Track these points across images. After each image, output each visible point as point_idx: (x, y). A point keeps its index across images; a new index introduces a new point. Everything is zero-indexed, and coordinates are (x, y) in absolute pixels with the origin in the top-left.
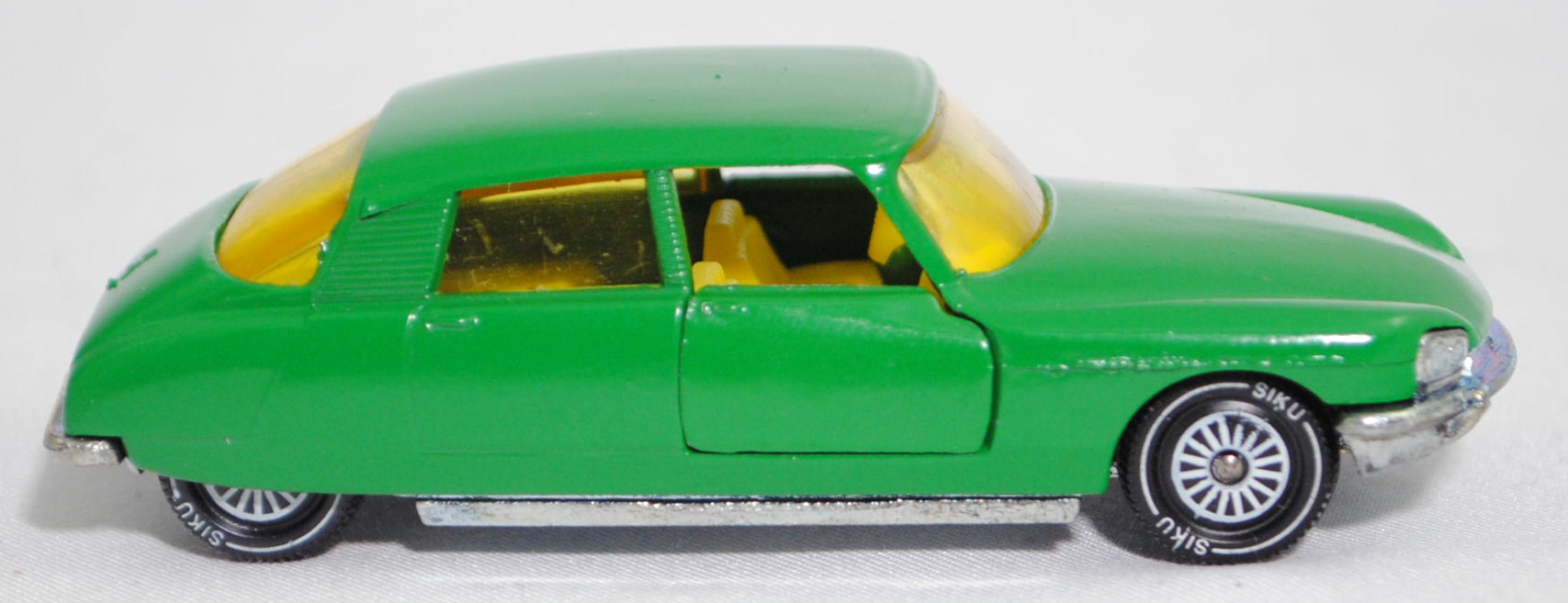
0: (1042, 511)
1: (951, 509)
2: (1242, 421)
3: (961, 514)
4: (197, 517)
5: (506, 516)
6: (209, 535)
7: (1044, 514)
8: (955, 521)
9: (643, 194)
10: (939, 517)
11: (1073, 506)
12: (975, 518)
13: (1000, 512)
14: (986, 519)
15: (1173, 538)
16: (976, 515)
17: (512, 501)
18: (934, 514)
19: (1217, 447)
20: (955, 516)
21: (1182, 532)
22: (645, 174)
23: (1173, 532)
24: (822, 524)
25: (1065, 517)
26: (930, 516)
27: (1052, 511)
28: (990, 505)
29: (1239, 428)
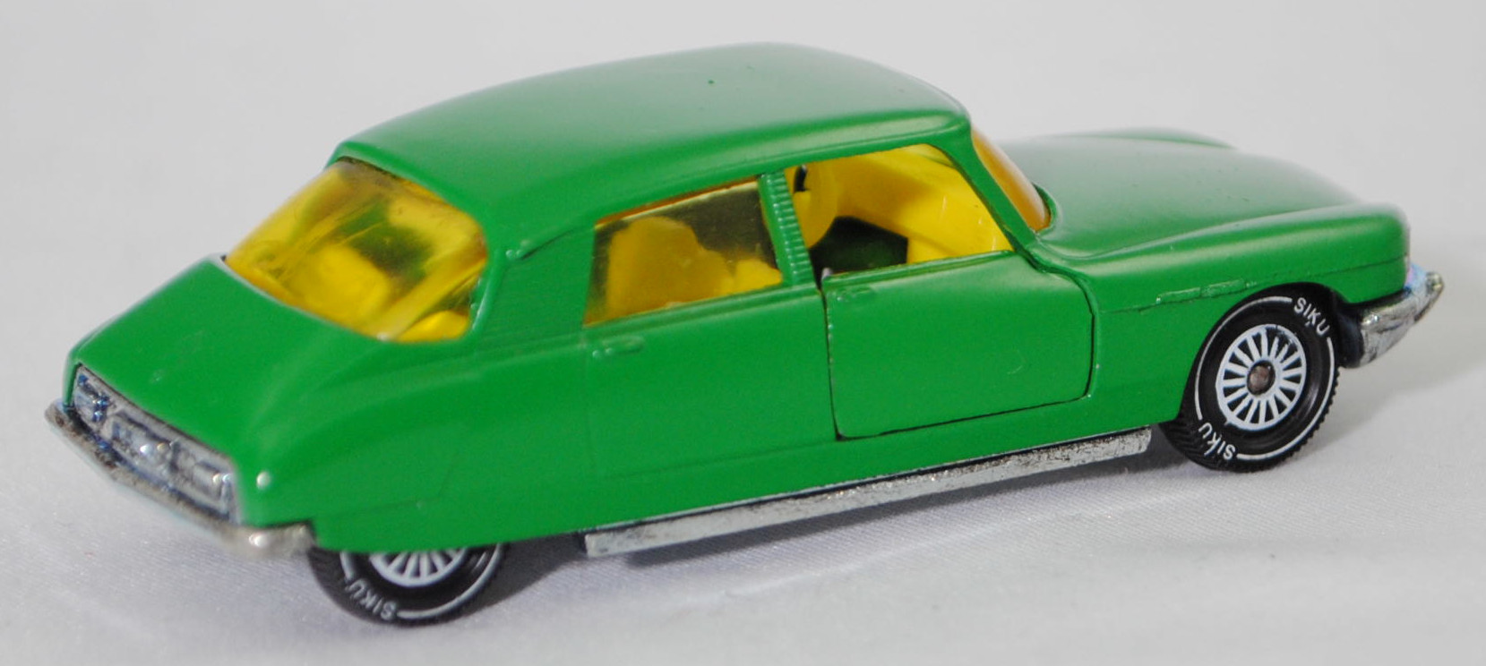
0: (1123, 445)
1: (1048, 457)
2: (1279, 334)
3: (1056, 461)
4: (369, 593)
5: (667, 535)
6: (381, 609)
8: (1049, 468)
9: (754, 196)
10: (1037, 466)
12: (1066, 462)
13: (1087, 452)
14: (1075, 461)
16: (1068, 459)
17: (673, 519)
18: (1033, 465)
19: (1257, 357)
20: (1050, 463)
21: (1217, 438)
22: (757, 177)
23: (1210, 438)
24: (939, 491)
25: (1140, 448)
26: (1029, 467)
27: (1129, 444)
28: (1081, 447)
29: (1276, 341)
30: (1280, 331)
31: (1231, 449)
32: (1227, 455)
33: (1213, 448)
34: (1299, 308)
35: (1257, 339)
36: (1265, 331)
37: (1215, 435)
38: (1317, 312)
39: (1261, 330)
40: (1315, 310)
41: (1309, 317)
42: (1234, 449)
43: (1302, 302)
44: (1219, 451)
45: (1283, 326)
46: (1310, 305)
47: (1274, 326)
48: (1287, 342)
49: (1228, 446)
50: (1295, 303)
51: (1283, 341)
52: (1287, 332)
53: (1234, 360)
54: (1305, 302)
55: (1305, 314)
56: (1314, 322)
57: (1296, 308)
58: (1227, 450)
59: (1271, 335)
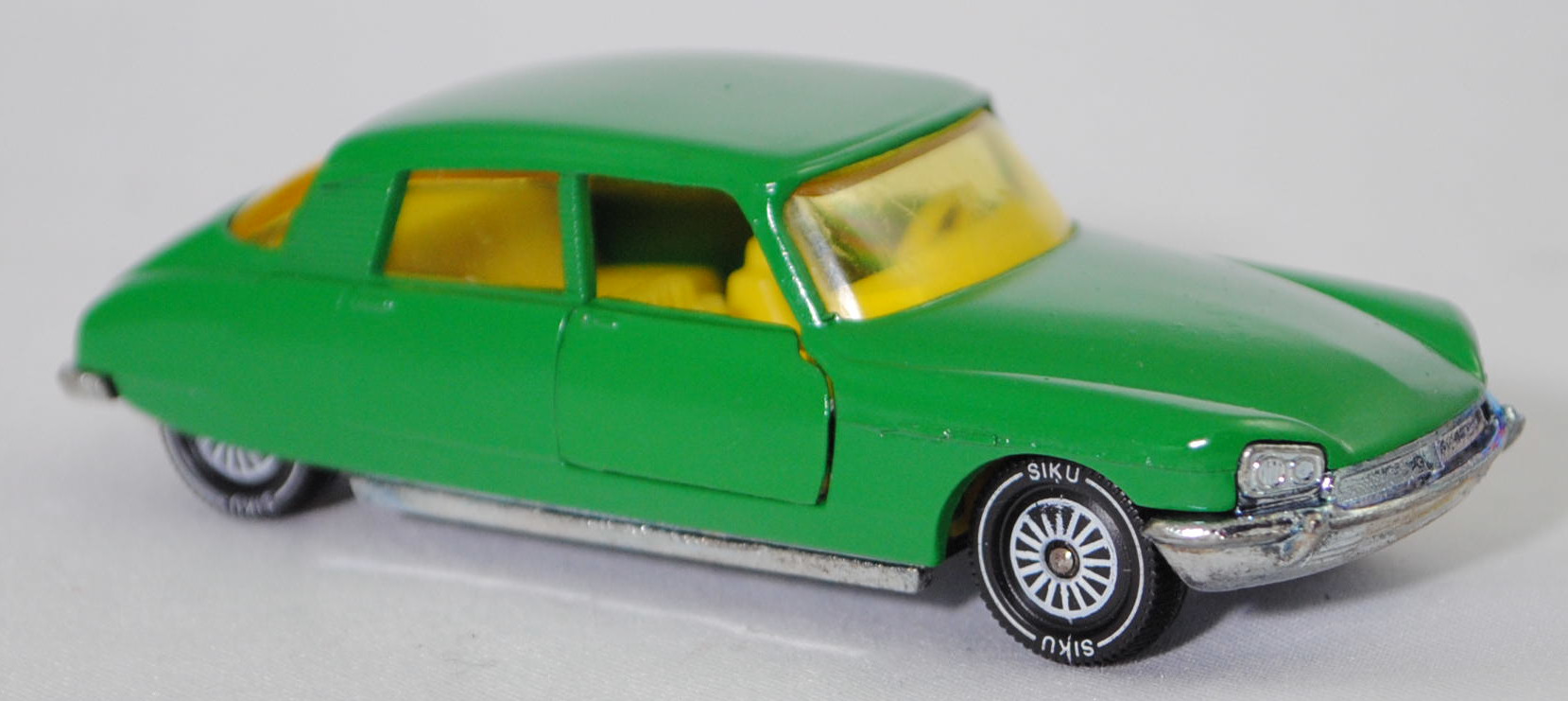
0: (884, 577)
2: (1044, 508)
7: (887, 580)
11: (911, 576)
15: (1061, 653)
16: (825, 570)
19: (1038, 546)
21: (1065, 645)
25: (906, 586)
27: (892, 578)
29: (1044, 517)
30: (1042, 506)
31: (1087, 644)
32: (1088, 651)
33: (1069, 655)
34: (1035, 475)
35: (1026, 529)
36: (1028, 516)
37: (1061, 642)
38: (1054, 466)
39: (1024, 518)
40: (1051, 465)
41: (1051, 476)
42: (1090, 642)
43: (1033, 468)
44: (1077, 654)
45: (1042, 499)
46: (1043, 465)
47: (1034, 506)
48: (1056, 511)
49: (1083, 643)
50: (1027, 474)
51: (1051, 512)
52: (1050, 501)
53: (1023, 563)
54: (1035, 466)
55: (1045, 476)
56: (1060, 477)
57: (1032, 477)
58: (1084, 647)
59: (1035, 515)
